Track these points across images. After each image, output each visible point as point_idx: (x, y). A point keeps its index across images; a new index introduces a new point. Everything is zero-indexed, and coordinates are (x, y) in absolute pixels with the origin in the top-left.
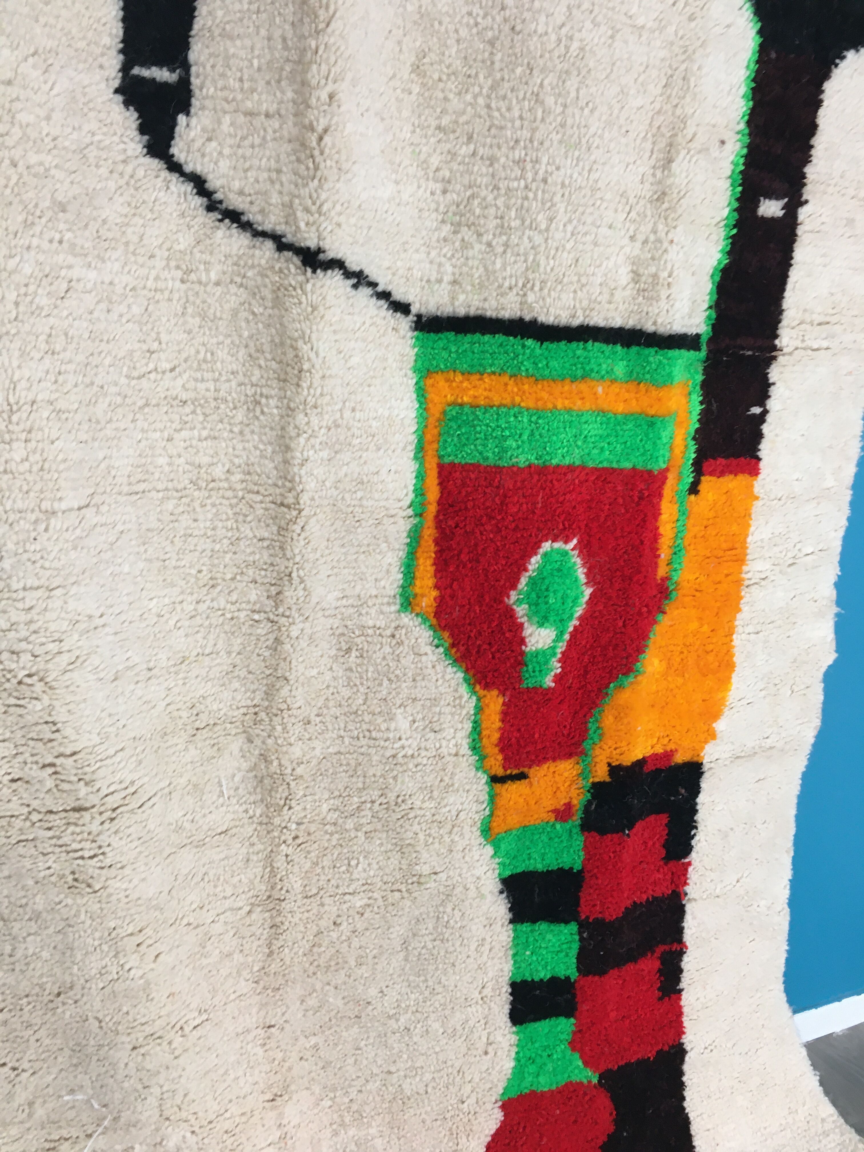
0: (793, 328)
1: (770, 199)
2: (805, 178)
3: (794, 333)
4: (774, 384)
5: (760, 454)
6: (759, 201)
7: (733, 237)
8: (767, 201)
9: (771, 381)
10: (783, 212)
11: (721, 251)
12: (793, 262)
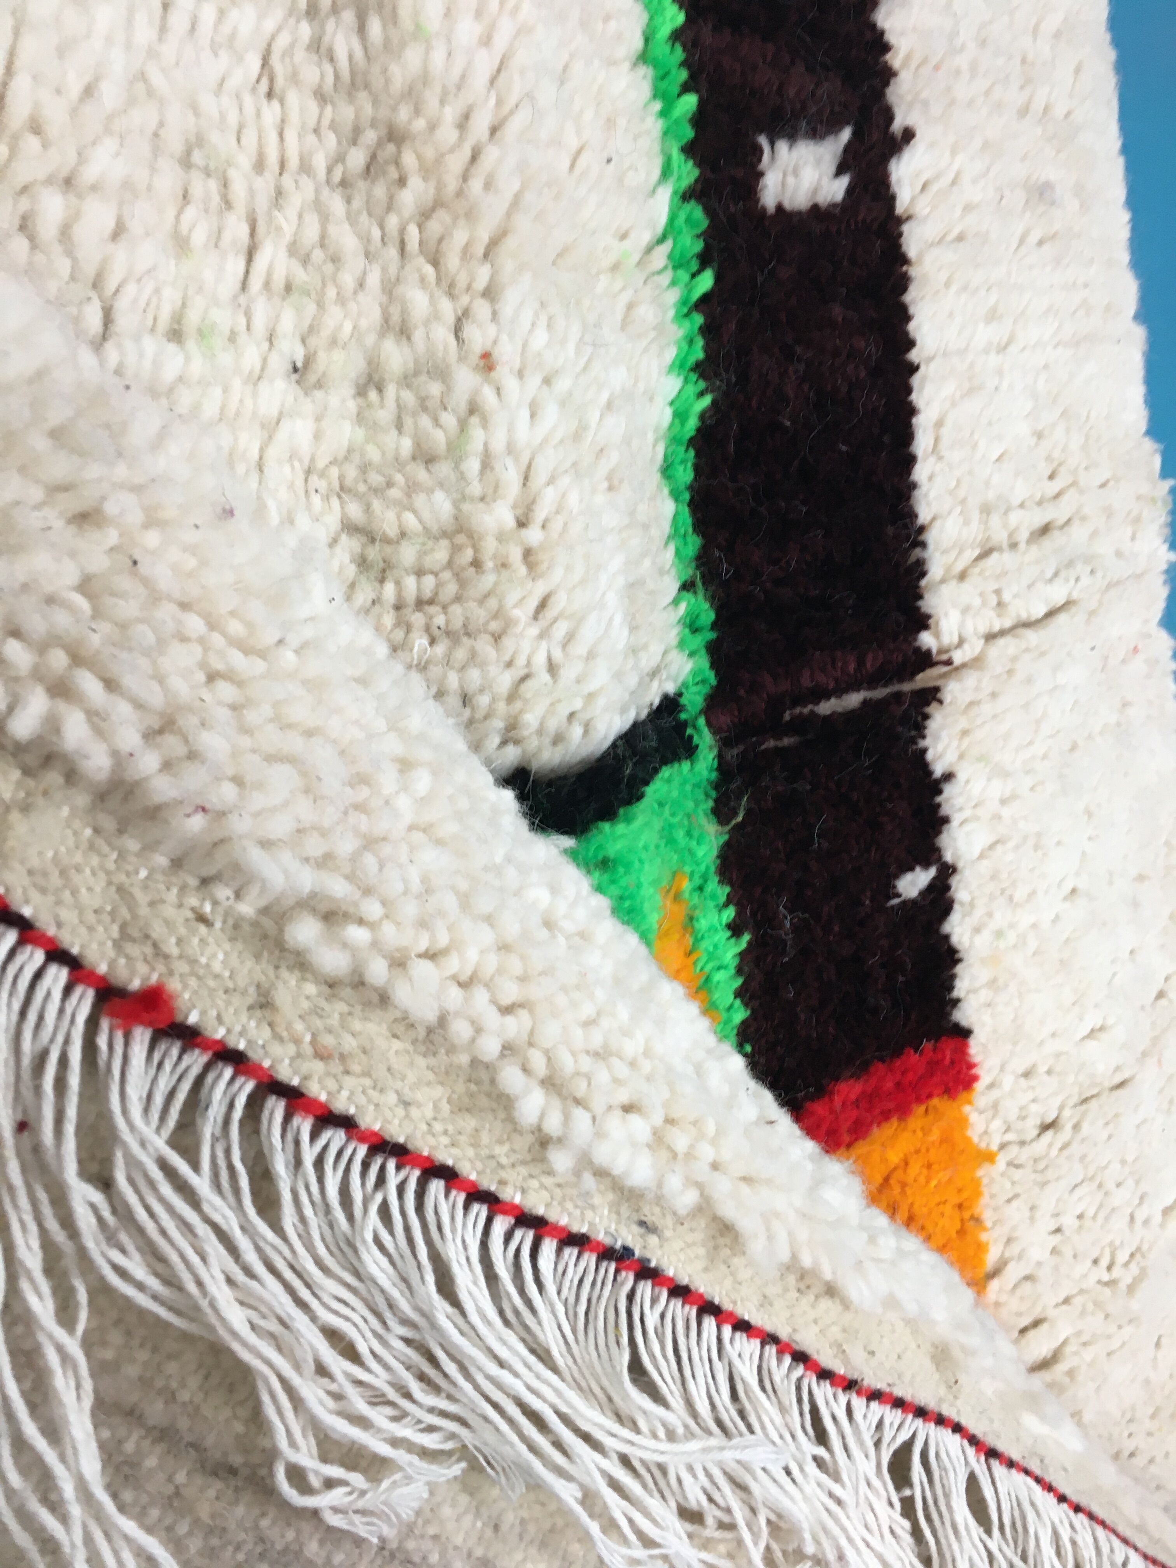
0: (962, 576)
1: (792, 137)
2: (886, 48)
3: (968, 592)
4: (948, 777)
5: (964, 1015)
6: (758, 152)
7: (703, 303)
8: (782, 146)
9: (938, 770)
10: (844, 181)
11: (678, 365)
12: (914, 356)
